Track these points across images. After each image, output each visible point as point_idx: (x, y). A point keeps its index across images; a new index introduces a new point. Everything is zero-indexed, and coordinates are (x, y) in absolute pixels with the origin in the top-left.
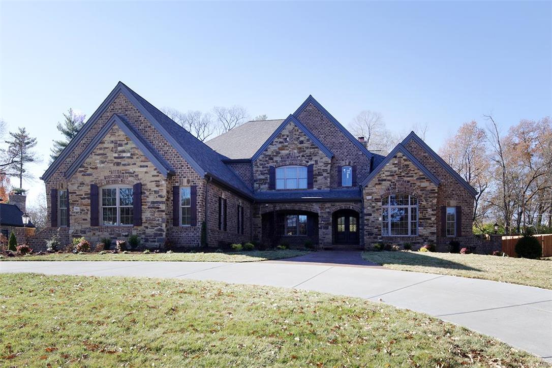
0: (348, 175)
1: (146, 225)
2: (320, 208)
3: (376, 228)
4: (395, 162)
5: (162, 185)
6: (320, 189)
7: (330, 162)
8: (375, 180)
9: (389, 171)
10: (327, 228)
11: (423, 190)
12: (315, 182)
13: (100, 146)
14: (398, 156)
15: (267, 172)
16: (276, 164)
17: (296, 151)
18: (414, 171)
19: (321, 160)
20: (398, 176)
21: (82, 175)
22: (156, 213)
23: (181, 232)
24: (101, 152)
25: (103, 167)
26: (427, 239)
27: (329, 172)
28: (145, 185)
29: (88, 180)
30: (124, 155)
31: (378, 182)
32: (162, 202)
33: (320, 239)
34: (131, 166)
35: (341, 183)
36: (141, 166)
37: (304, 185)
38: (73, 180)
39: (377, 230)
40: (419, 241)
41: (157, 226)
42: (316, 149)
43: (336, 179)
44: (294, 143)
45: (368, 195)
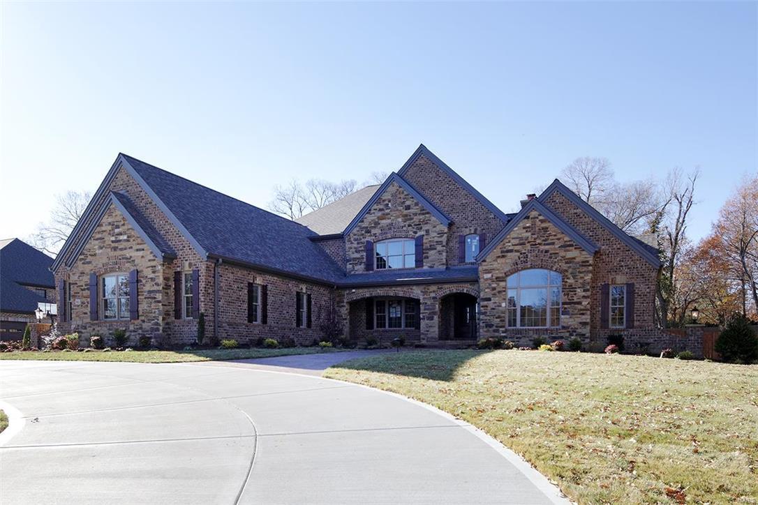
0: (474, 246)
1: (143, 318)
2: (422, 292)
3: (497, 318)
4: (528, 225)
5: (158, 271)
6: (433, 267)
7: (446, 230)
8: (497, 252)
9: (517, 238)
10: (431, 319)
11: (570, 263)
12: (425, 258)
13: (98, 229)
14: (531, 217)
15: (363, 248)
16: (374, 237)
17: (400, 220)
18: (555, 235)
19: (434, 229)
20: (531, 245)
21: (83, 263)
22: (153, 305)
23: (183, 326)
24: (99, 236)
25: (101, 253)
26: (575, 332)
27: (444, 244)
28: (142, 271)
29: (88, 268)
30: (121, 238)
31: (500, 255)
32: (158, 291)
33: (423, 334)
34: (128, 250)
35: (465, 257)
36: (137, 250)
37: (411, 263)
38: (75, 270)
39: (498, 320)
40: (562, 335)
41: (153, 320)
42: (427, 215)
43: (457, 252)
44: (397, 210)
45: (486, 273)
